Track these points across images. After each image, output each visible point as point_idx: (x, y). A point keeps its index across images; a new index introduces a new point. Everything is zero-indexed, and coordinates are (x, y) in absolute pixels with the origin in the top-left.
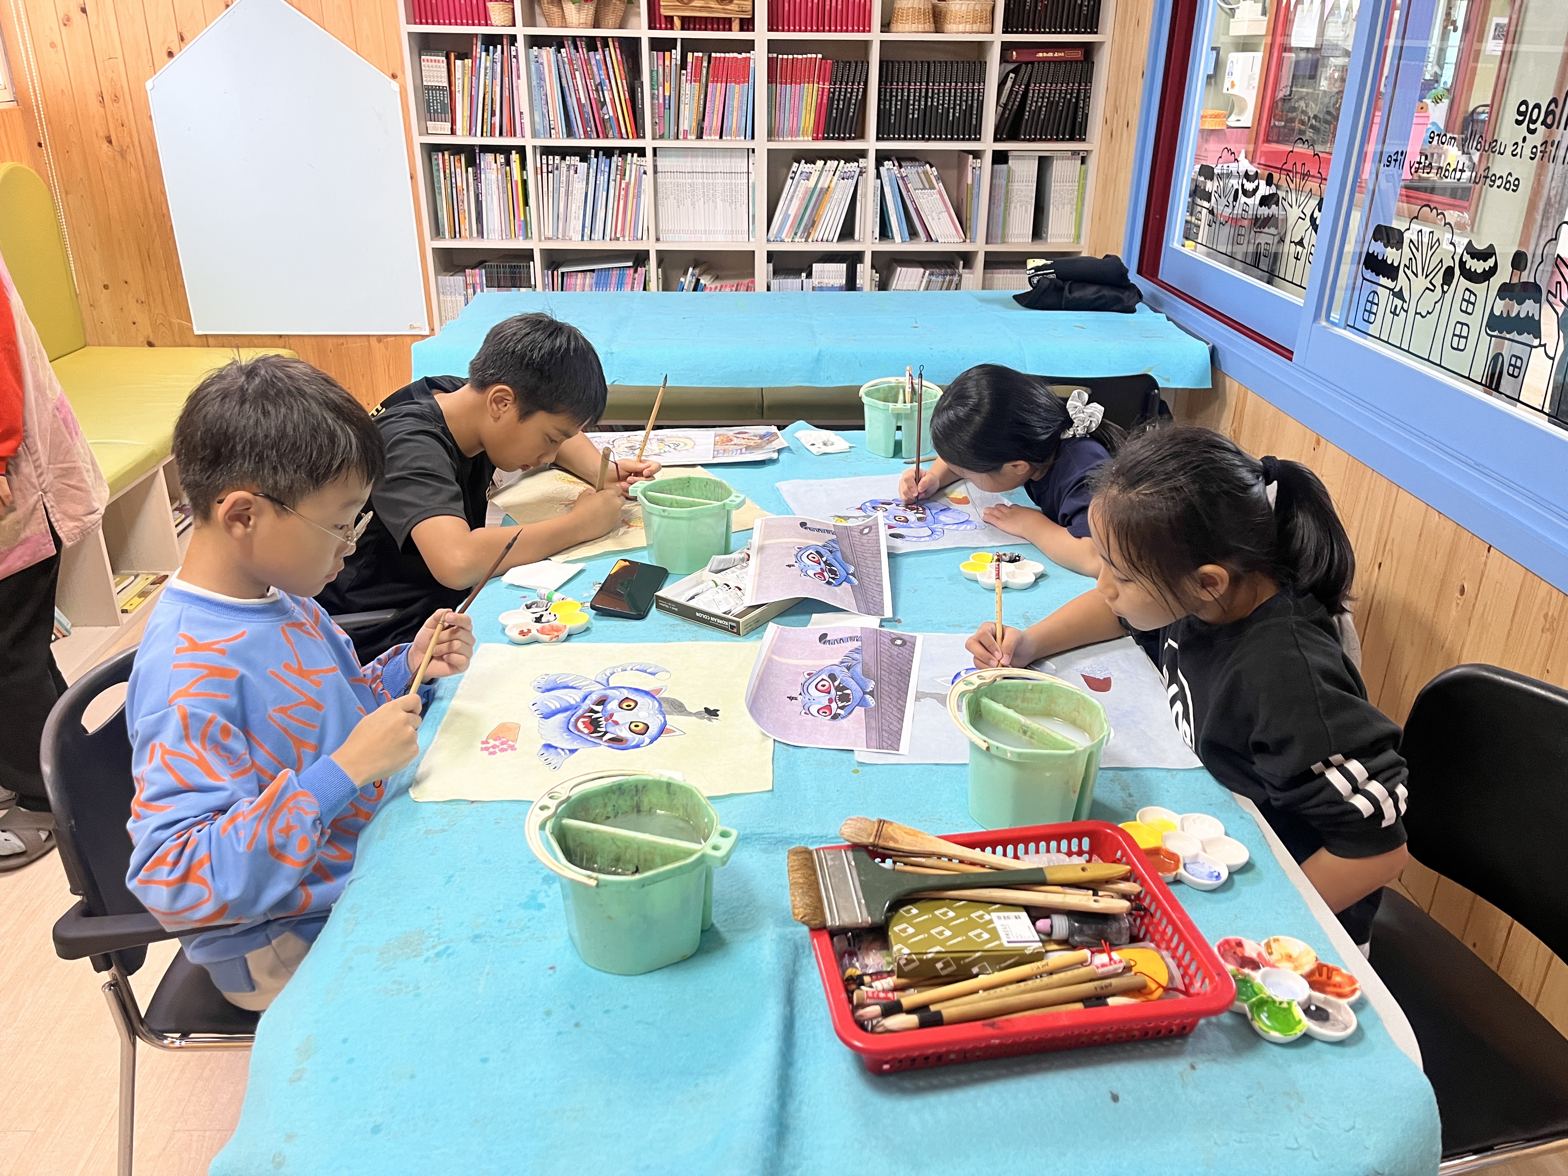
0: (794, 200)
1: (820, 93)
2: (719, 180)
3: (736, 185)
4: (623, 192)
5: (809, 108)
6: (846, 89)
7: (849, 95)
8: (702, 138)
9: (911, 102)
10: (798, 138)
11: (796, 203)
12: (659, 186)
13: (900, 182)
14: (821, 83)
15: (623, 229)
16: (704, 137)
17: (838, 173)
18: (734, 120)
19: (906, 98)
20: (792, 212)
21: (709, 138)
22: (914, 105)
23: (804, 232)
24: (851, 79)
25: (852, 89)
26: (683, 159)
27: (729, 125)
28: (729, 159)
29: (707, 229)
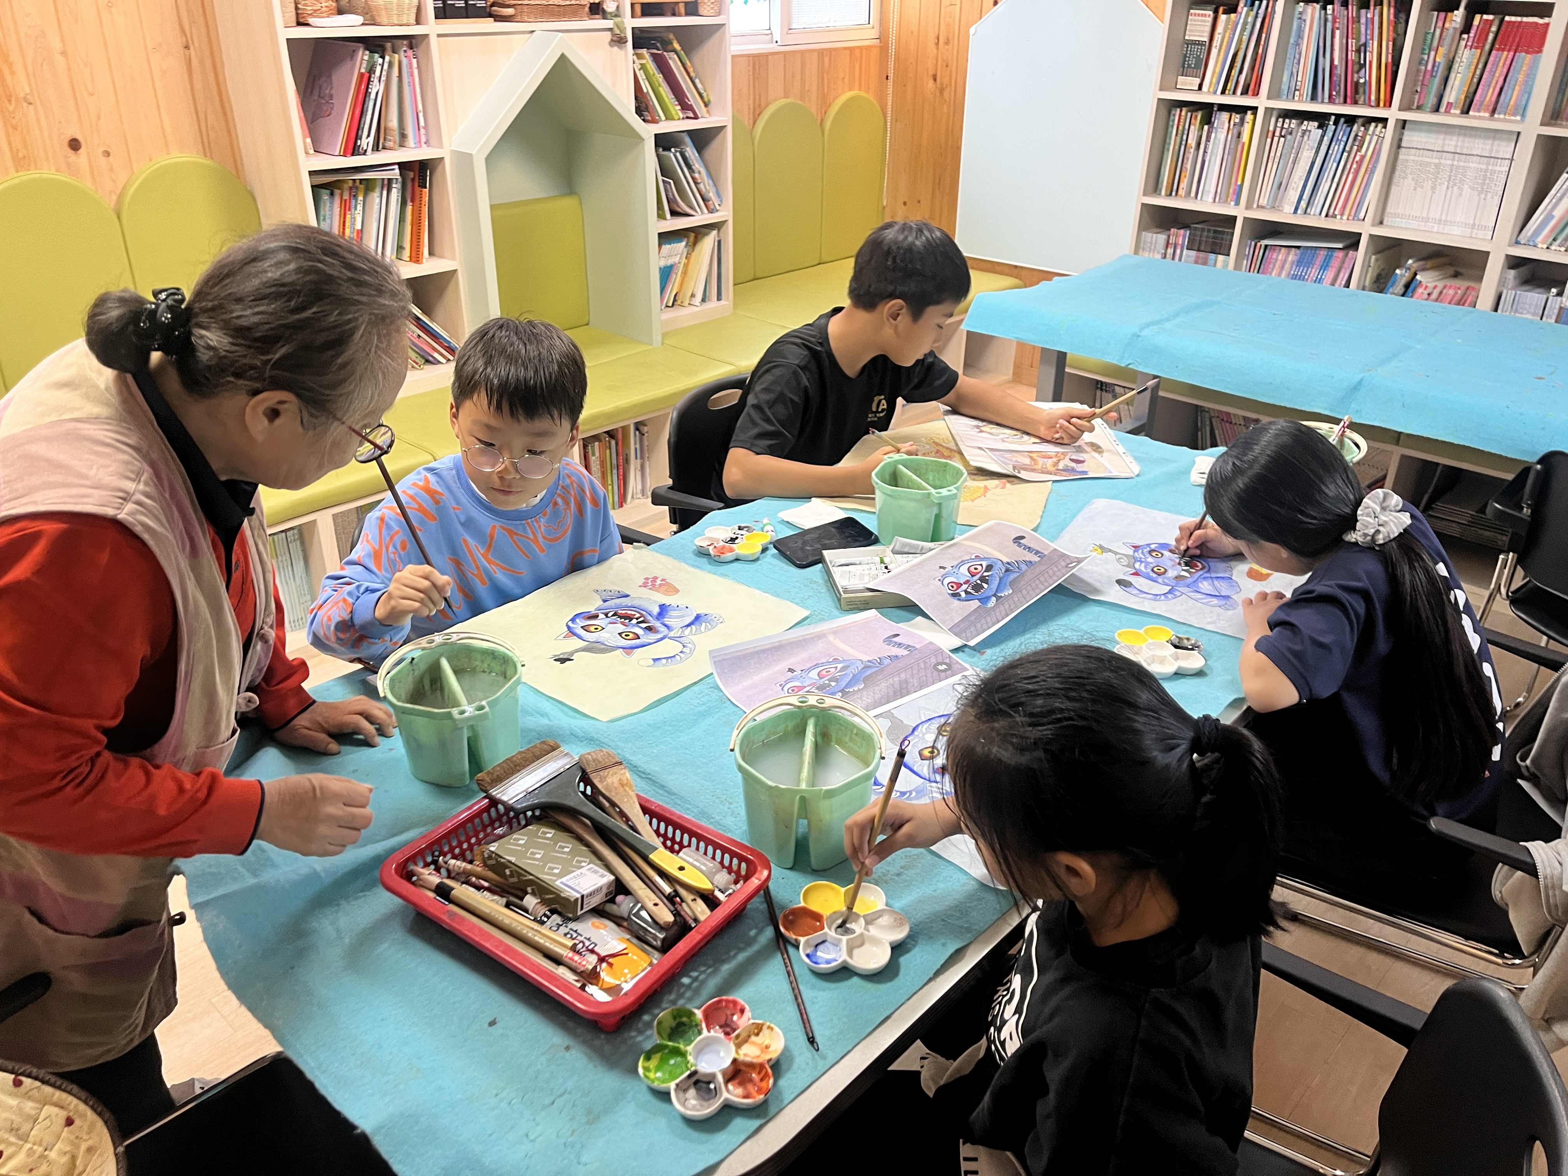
0: (1565, 199)
2: (1474, 164)
3: (1492, 172)
4: (1355, 166)
8: (1467, 112)
12: (1399, 163)
15: (1344, 207)
16: (1471, 113)
18: (1515, 95)
20: (1558, 213)
21: (1477, 114)
26: (1433, 136)
27: (1507, 101)
28: (1490, 142)
29: (1443, 218)
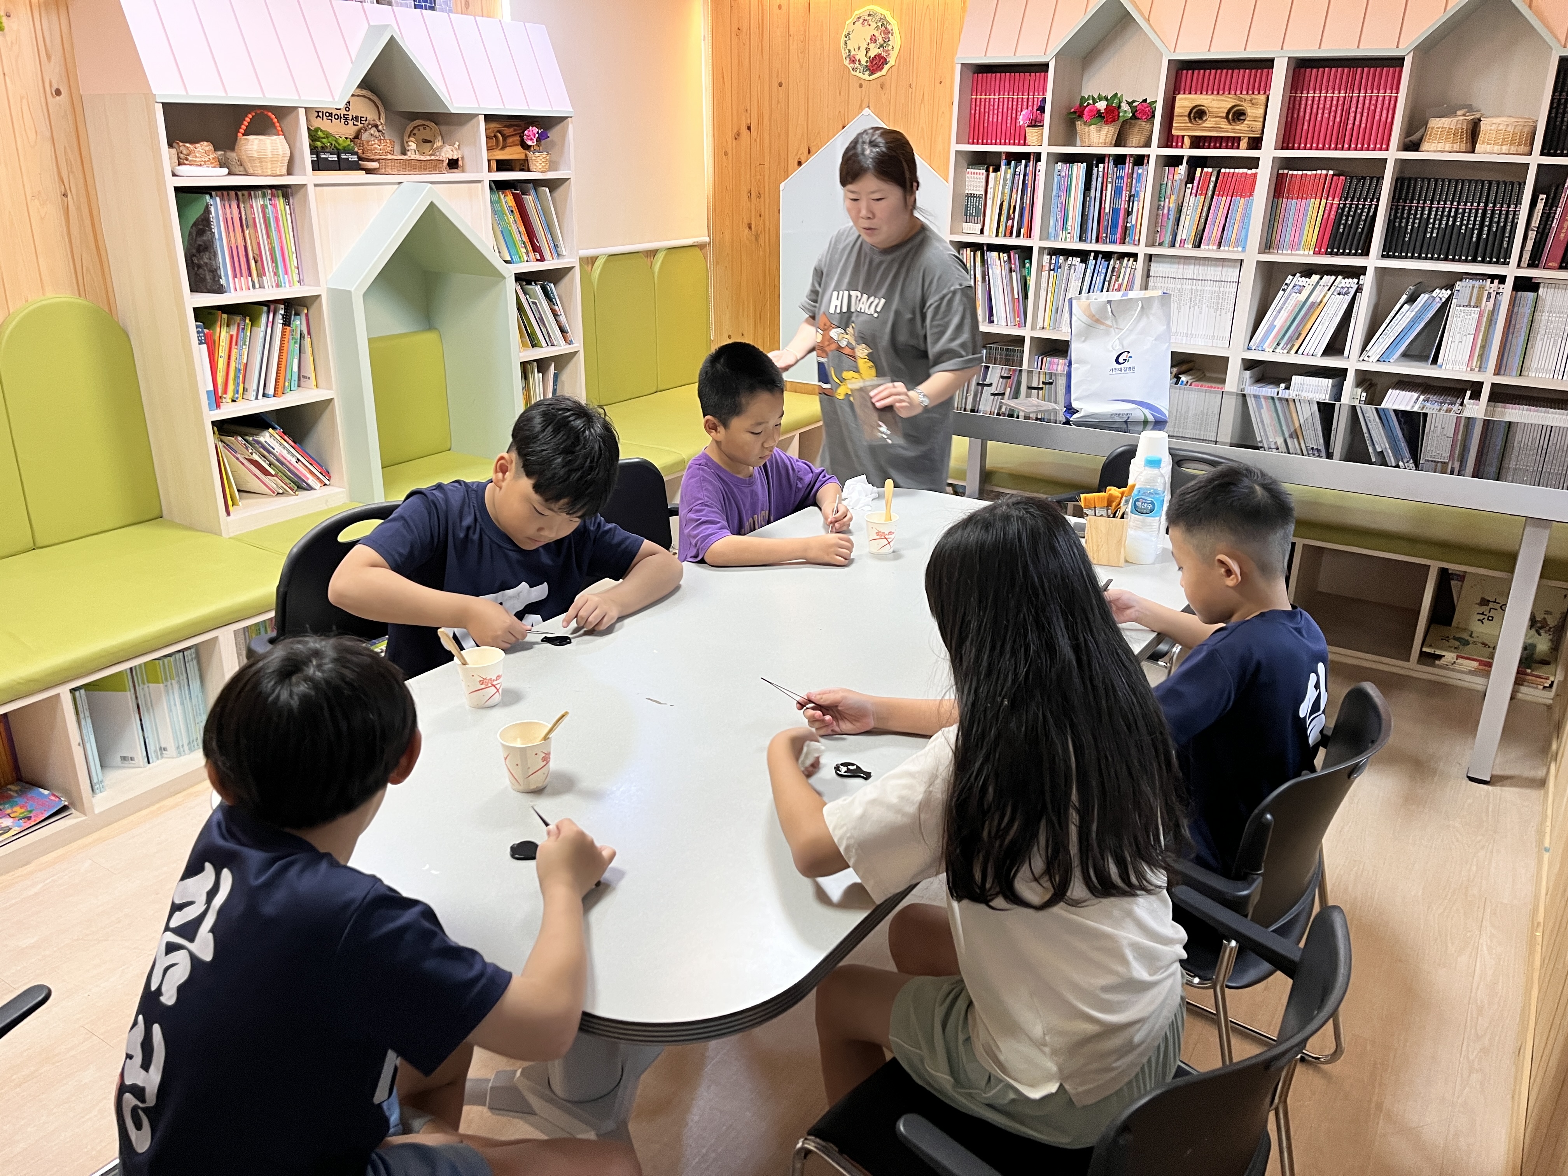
0: (1282, 311)
1: (1328, 208)
2: (1209, 287)
3: (1224, 293)
5: (1312, 222)
6: (1357, 205)
7: (1359, 211)
8: (1199, 246)
9: (1431, 221)
10: (1296, 252)
11: (1284, 315)
14: (1330, 198)
16: (1202, 247)
17: (1333, 288)
18: (1233, 232)
19: (1425, 216)
20: (1278, 323)
21: (1207, 247)
22: (1434, 223)
23: (1287, 344)
24: (1358, 195)
25: (1364, 205)
26: (1176, 266)
27: (1229, 236)
28: (1220, 269)
29: (1189, 332)
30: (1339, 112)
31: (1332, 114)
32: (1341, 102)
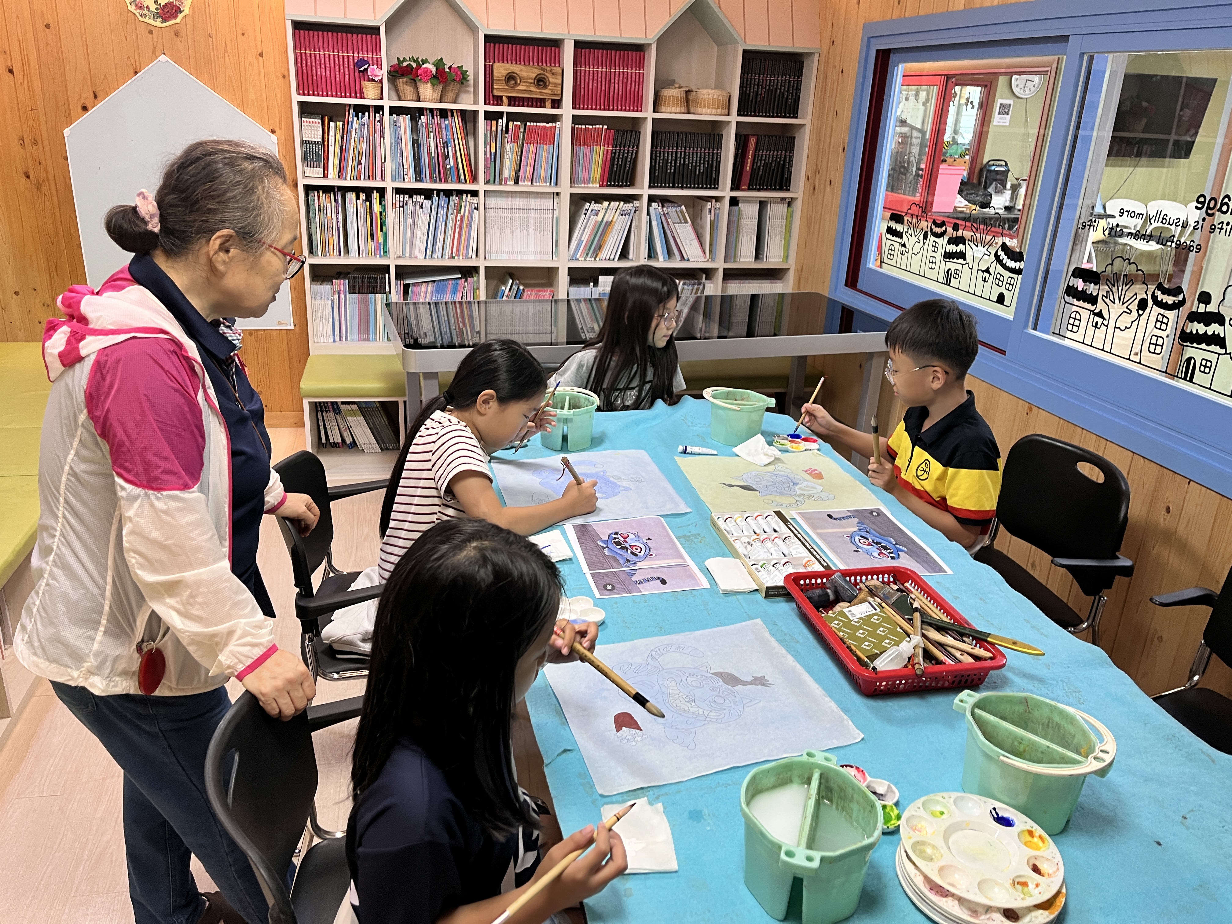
0: (586, 230)
1: (605, 153)
4: (458, 223)
5: (597, 164)
6: (624, 151)
7: (627, 155)
8: (517, 183)
9: (672, 161)
10: (589, 185)
11: (587, 232)
12: (487, 218)
13: (663, 218)
14: (606, 146)
15: (458, 250)
16: (520, 183)
17: (618, 211)
18: (543, 170)
19: (666, 158)
20: (585, 238)
23: (593, 253)
24: (628, 143)
25: (628, 151)
26: (506, 199)
27: (538, 174)
28: (536, 200)
30: (603, 83)
31: (599, 84)
32: (604, 76)
